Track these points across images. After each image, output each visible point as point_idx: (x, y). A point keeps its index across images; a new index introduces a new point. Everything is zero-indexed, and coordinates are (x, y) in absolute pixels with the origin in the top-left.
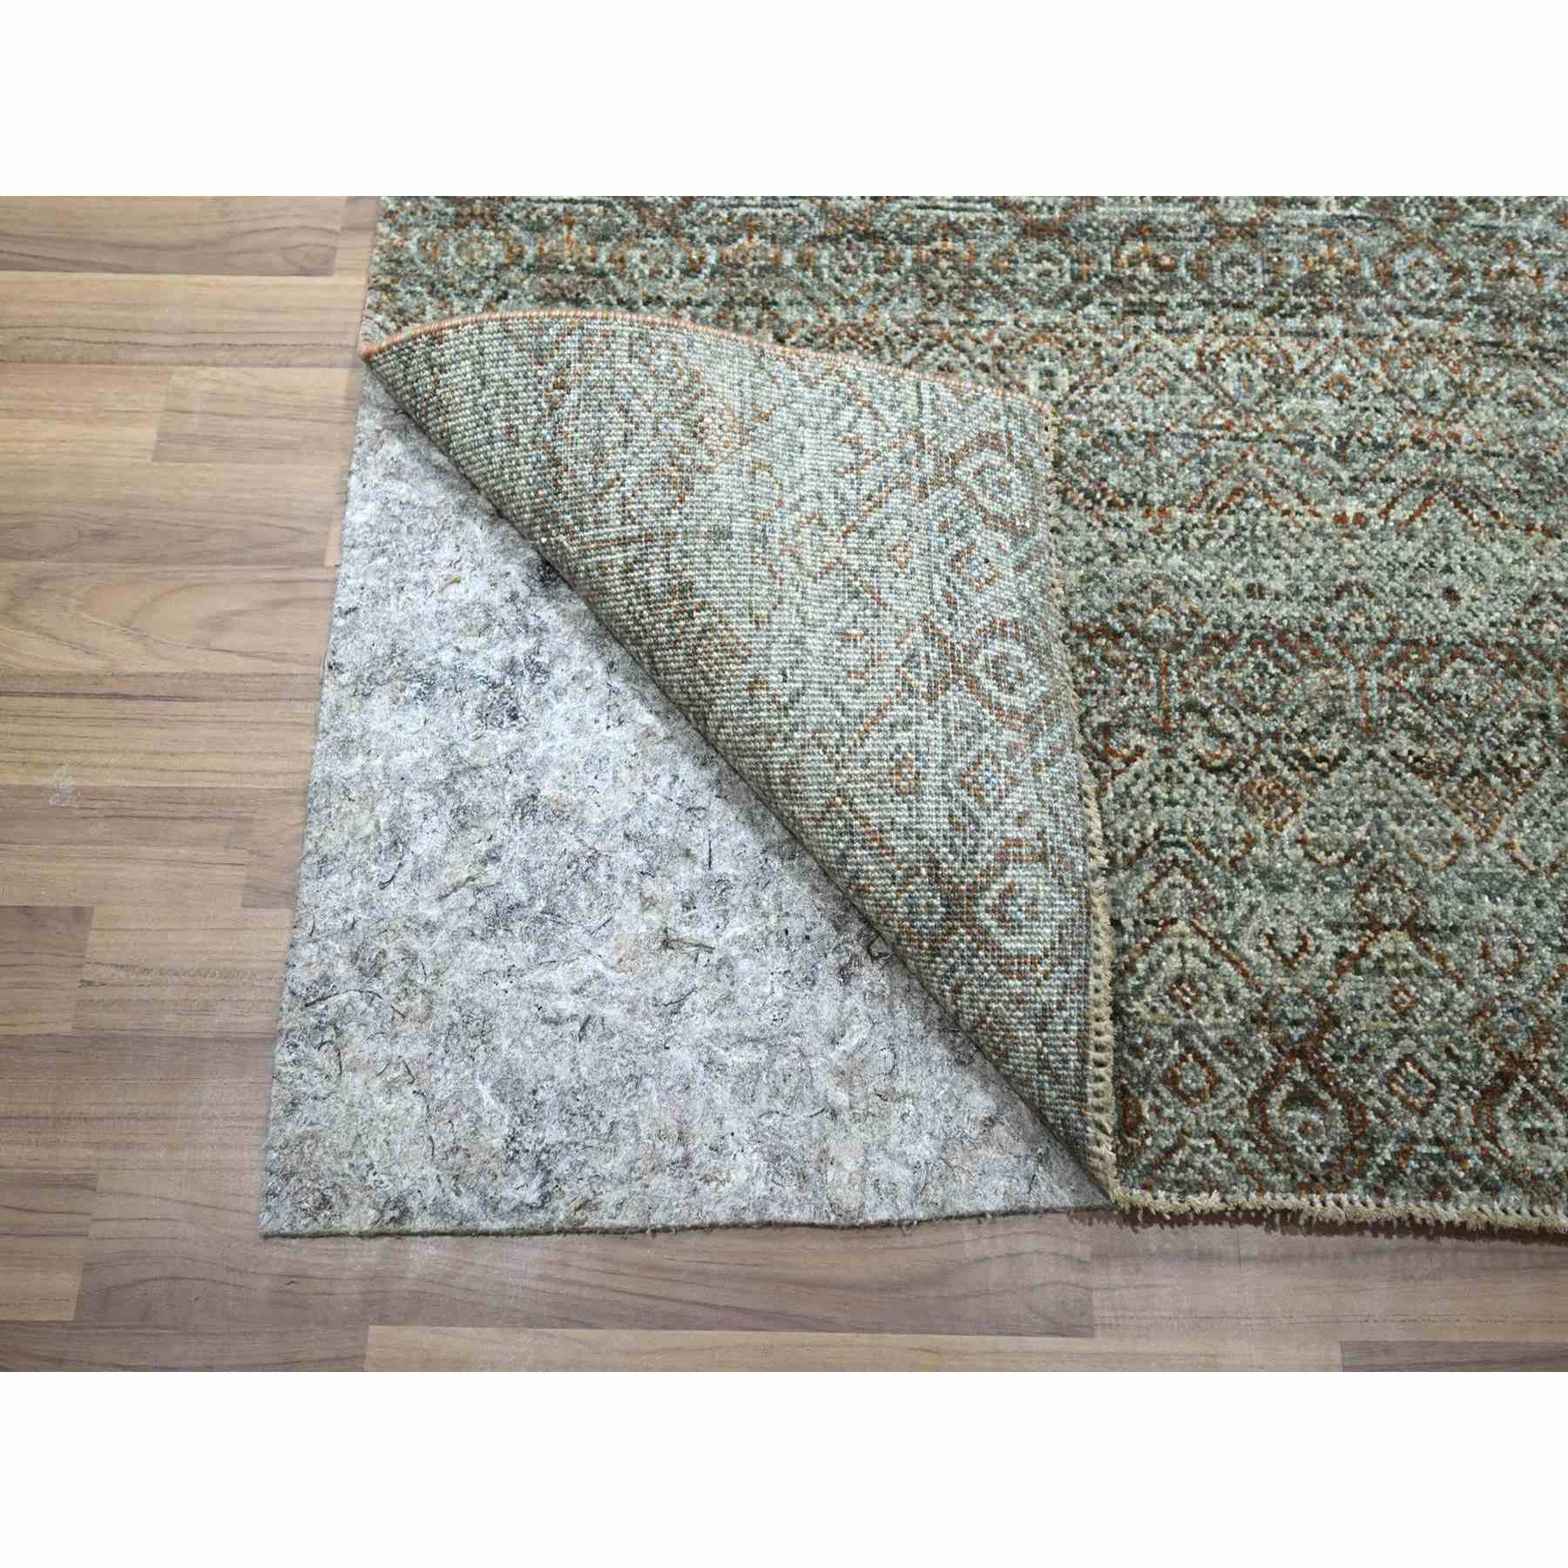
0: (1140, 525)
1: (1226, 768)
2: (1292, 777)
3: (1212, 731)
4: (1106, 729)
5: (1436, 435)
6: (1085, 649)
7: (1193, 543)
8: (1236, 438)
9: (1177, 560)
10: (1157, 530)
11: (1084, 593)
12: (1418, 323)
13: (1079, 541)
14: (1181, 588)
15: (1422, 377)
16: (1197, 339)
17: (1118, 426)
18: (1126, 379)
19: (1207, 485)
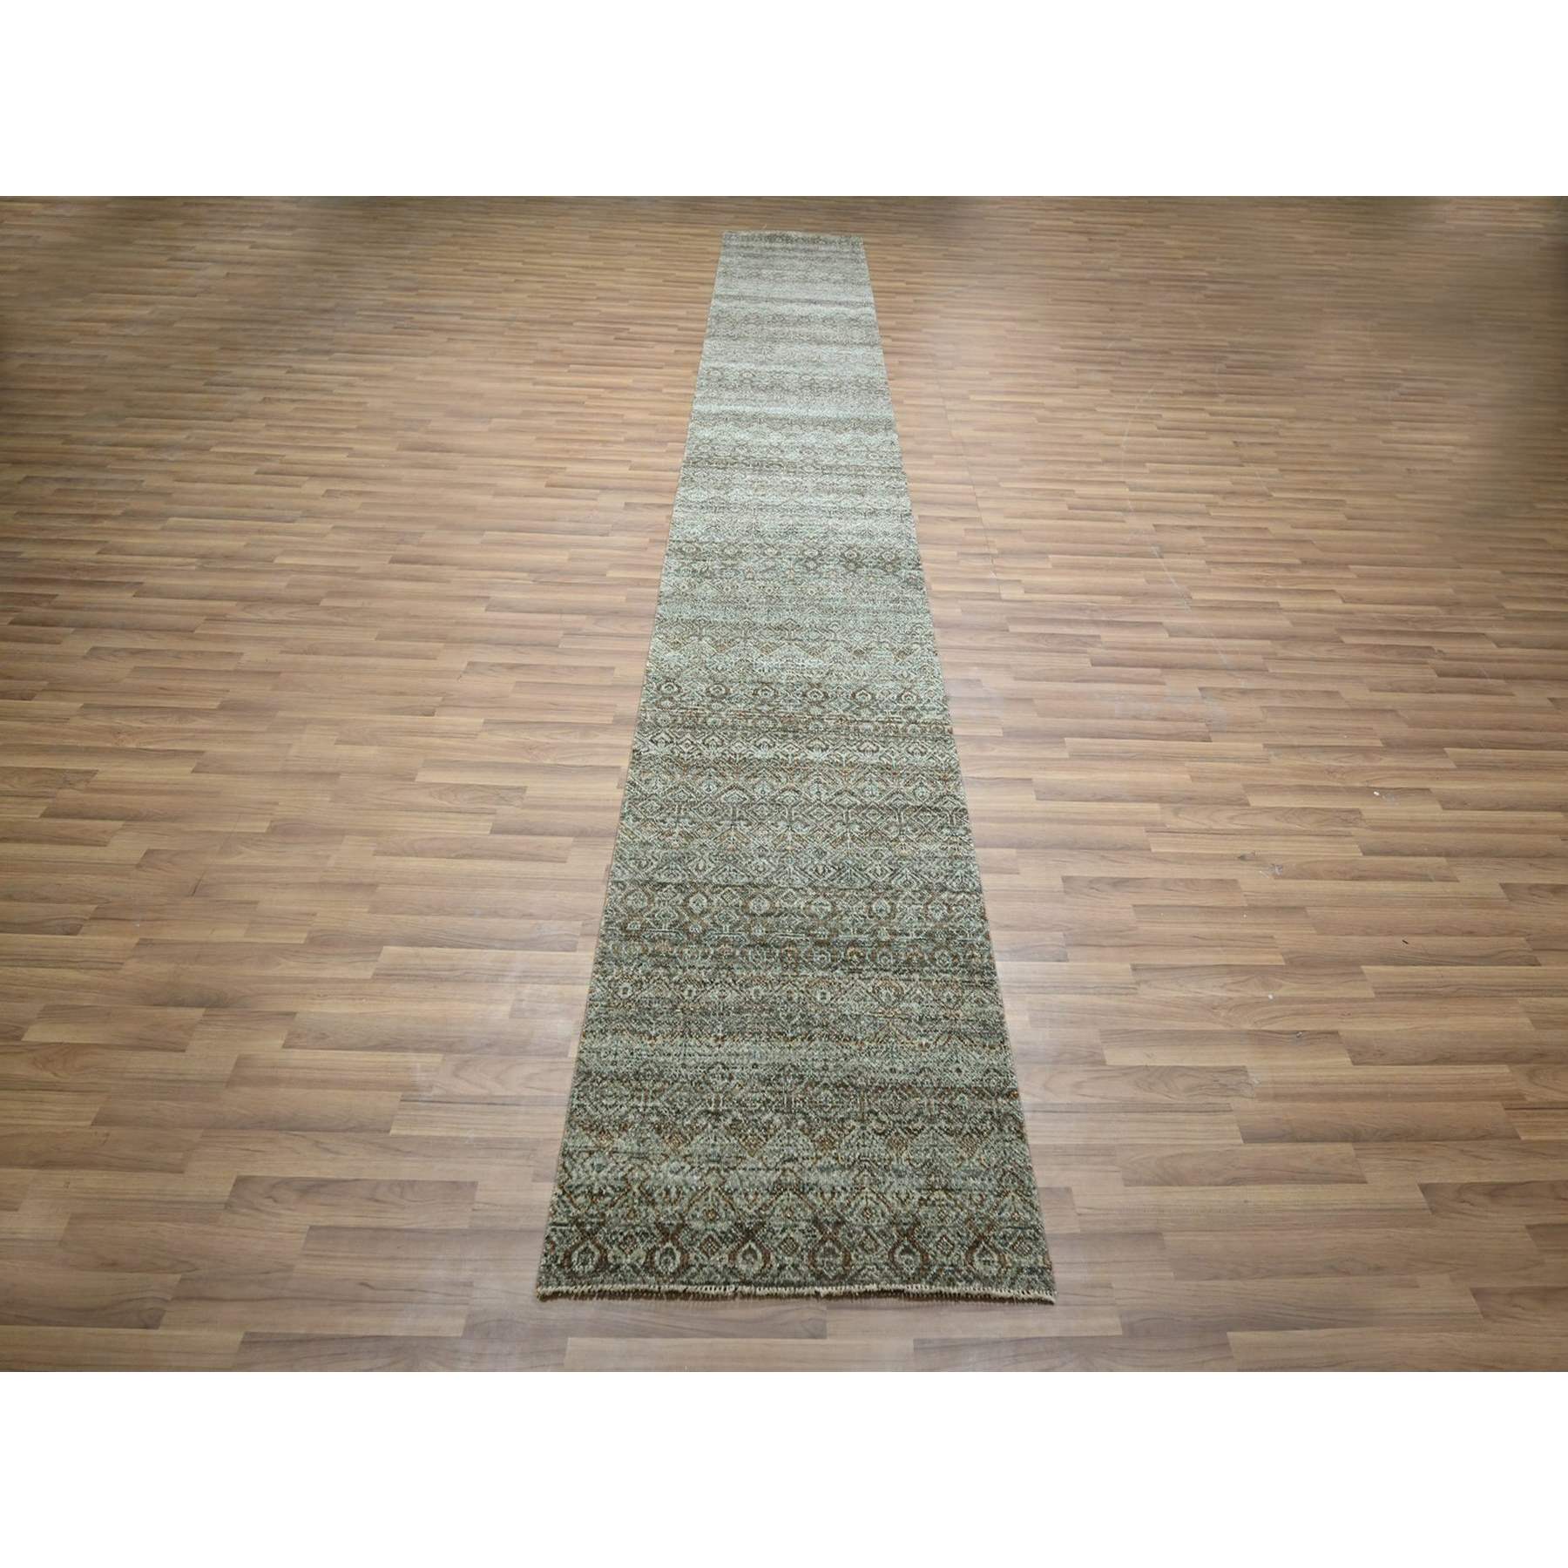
0: (854, 1047)
1: (883, 1133)
2: (905, 1136)
3: (879, 1120)
4: (842, 1120)
5: (951, 1015)
6: (836, 1091)
7: (872, 1054)
8: (886, 1017)
9: (867, 1060)
10: (860, 1049)
11: (835, 1071)
12: (943, 975)
13: (834, 1053)
14: (868, 1069)
15: (945, 995)
16: (872, 982)
17: (847, 1013)
18: (850, 996)
19: (876, 1034)
